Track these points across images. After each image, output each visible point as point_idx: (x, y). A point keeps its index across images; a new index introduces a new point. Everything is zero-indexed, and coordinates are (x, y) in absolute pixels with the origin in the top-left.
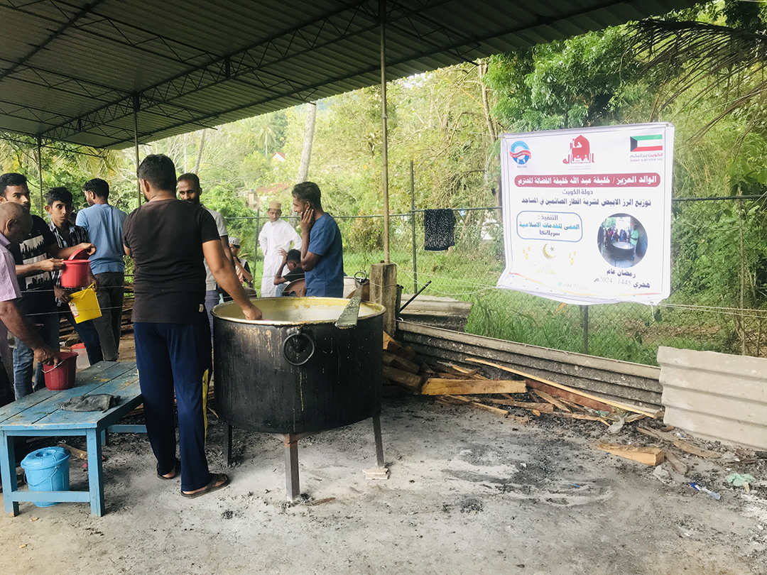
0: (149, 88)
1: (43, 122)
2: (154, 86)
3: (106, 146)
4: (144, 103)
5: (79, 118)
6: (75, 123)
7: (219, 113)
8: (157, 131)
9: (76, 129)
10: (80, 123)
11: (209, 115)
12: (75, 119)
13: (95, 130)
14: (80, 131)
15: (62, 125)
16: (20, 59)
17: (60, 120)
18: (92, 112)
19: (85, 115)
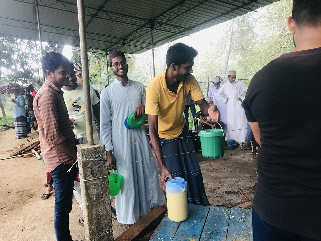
0: (158, 16)
1: (108, 42)
2: (162, 14)
3: (134, 52)
4: (156, 25)
5: (124, 39)
6: (122, 41)
7: (192, 27)
8: (158, 42)
9: (123, 44)
10: (124, 41)
11: (187, 29)
12: (122, 39)
13: (131, 44)
14: (124, 45)
15: (117, 43)
16: (100, 7)
17: (116, 41)
18: (129, 35)
19: (126, 37)
